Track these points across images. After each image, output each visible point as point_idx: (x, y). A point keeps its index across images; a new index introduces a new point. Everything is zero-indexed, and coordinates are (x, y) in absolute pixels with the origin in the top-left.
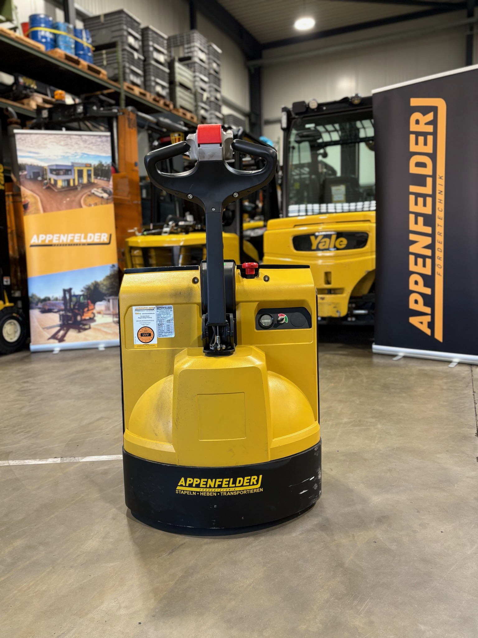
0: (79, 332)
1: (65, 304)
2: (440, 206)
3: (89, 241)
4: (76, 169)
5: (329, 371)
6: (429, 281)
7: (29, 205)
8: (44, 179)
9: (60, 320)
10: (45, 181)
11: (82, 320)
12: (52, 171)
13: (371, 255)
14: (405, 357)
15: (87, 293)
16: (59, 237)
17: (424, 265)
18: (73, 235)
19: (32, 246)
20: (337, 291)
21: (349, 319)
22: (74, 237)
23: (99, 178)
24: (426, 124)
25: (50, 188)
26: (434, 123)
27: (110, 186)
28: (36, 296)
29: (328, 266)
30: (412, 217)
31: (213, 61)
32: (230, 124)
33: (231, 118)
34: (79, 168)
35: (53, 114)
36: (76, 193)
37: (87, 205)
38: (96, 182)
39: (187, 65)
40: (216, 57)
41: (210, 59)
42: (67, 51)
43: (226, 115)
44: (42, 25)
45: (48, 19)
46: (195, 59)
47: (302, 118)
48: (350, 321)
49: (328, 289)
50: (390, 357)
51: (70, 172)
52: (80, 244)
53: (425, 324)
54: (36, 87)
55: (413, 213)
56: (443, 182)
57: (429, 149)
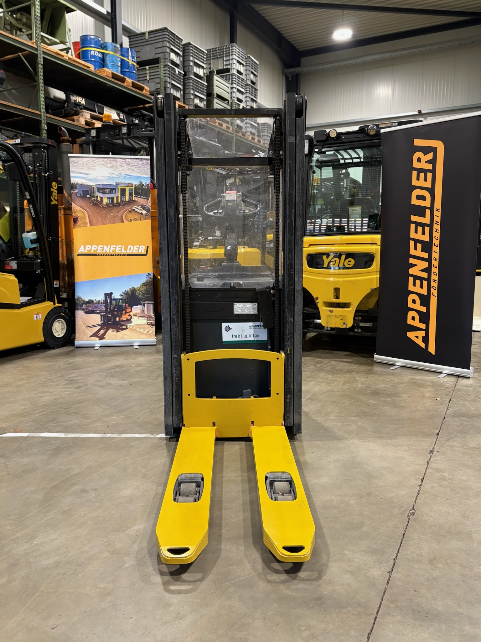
0: (118, 331)
1: (106, 306)
2: (437, 235)
3: (129, 252)
4: (120, 188)
5: (330, 376)
6: (425, 300)
7: (78, 219)
8: (92, 197)
9: (101, 320)
10: (93, 199)
11: (120, 321)
12: (99, 189)
13: (376, 275)
14: (401, 366)
15: (125, 297)
16: (103, 248)
17: (421, 287)
18: (115, 246)
19: (79, 255)
20: (345, 306)
21: (356, 330)
22: (116, 248)
23: (139, 196)
24: (426, 162)
25: (97, 204)
26: (433, 161)
27: (149, 203)
28: (81, 299)
29: (337, 283)
30: (412, 243)
31: (250, 72)
32: (264, 132)
33: (266, 126)
34: (122, 187)
35: (101, 134)
36: (118, 209)
37: (128, 221)
38: (136, 200)
39: (225, 77)
40: (253, 68)
41: (248, 71)
42: (114, 69)
43: (261, 124)
44: (92, 46)
45: (97, 40)
46: (233, 71)
47: (323, 145)
48: (356, 332)
49: (337, 303)
50: (388, 366)
51: (114, 191)
52: (120, 255)
53: (421, 339)
54: (84, 104)
55: (413, 239)
56: (439, 214)
57: (428, 184)
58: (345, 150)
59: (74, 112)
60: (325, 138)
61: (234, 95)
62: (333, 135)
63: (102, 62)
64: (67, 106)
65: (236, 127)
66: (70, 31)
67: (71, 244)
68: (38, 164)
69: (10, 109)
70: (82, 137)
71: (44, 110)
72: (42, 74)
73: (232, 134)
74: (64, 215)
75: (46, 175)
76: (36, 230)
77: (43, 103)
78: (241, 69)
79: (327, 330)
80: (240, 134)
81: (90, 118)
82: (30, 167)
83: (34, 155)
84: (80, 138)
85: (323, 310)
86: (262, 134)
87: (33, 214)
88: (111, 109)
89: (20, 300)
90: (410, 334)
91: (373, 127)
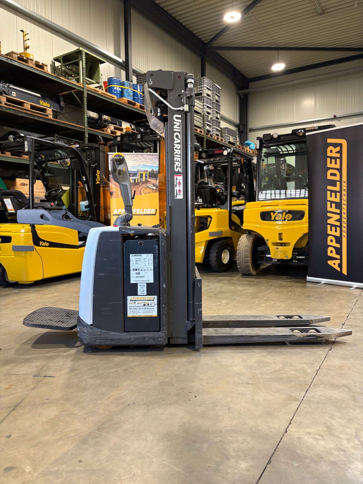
2: (345, 198)
3: (145, 213)
4: (139, 173)
5: (278, 289)
6: (339, 240)
7: (114, 193)
13: (306, 224)
14: (325, 284)
17: (336, 231)
18: (136, 209)
19: (114, 215)
20: (286, 245)
21: (294, 261)
22: (137, 211)
23: (151, 178)
24: (336, 153)
26: (340, 152)
27: (157, 183)
29: (281, 230)
30: (329, 203)
31: (215, 95)
32: (225, 133)
33: (226, 130)
34: (141, 173)
35: (123, 139)
36: (138, 187)
37: (145, 194)
38: (150, 180)
39: (199, 99)
40: (217, 92)
41: (214, 94)
42: (129, 98)
43: (223, 128)
44: (115, 84)
45: (118, 80)
46: (204, 94)
47: (269, 143)
48: (294, 263)
49: (280, 243)
50: (316, 284)
51: (136, 175)
52: (140, 215)
53: (337, 265)
54: (110, 120)
55: (329, 201)
56: (346, 185)
57: (338, 166)
58: (283, 145)
59: (103, 125)
60: (270, 139)
61: (204, 110)
62: (275, 136)
63: (122, 94)
64: (100, 122)
65: (206, 131)
66: (102, 75)
67: (107, 209)
68: (89, 159)
69: (67, 126)
70: (110, 141)
71: (87, 125)
72: (86, 103)
73: (204, 136)
74: (104, 190)
75: (94, 166)
76: (88, 200)
77: (86, 121)
78: (209, 93)
79: (275, 262)
80: (209, 136)
81: (113, 129)
82: (86, 161)
83: (87, 153)
84: (109, 142)
85: (272, 248)
86: (223, 135)
87: (87, 190)
88: (126, 123)
89: (78, 243)
90: (330, 263)
91: (301, 131)
